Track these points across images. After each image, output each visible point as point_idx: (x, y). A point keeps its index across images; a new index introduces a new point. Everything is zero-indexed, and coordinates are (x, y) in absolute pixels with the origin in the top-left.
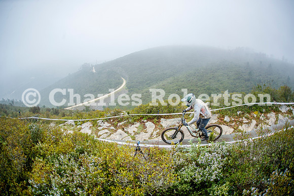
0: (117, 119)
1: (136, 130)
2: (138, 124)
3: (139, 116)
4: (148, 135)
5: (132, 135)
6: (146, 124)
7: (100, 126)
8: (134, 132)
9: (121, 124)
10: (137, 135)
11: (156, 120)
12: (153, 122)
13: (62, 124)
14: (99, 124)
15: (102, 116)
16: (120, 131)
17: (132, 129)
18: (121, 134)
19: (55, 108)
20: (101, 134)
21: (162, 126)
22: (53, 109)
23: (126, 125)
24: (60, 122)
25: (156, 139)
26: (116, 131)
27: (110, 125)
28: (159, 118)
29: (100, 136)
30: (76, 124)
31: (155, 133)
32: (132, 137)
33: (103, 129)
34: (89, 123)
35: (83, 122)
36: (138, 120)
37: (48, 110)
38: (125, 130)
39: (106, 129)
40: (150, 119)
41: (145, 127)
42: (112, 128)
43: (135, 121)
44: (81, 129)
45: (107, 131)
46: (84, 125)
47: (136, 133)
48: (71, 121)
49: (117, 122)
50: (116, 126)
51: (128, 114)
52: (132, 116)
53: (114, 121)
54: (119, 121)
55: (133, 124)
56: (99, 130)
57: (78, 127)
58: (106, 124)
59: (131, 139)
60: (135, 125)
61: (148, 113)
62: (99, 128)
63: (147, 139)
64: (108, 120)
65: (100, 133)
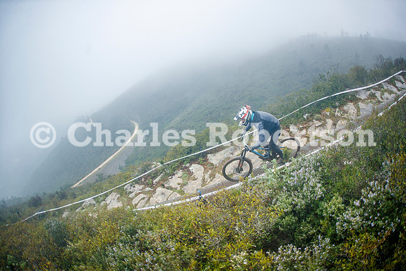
0: (149, 175)
1: (180, 181)
2: (180, 173)
3: (177, 161)
4: (199, 182)
5: (179, 189)
6: (190, 169)
7: (131, 193)
8: (179, 184)
9: (157, 180)
10: (185, 187)
11: (201, 159)
12: (199, 164)
13: (79, 209)
14: (128, 191)
15: (127, 178)
16: (159, 189)
17: (175, 181)
18: (163, 194)
19: (59, 190)
20: (136, 202)
21: (212, 164)
22: (57, 193)
23: (165, 179)
24: (75, 207)
25: (212, 184)
26: (154, 192)
27: (143, 186)
28: (204, 155)
29: (136, 205)
30: (97, 202)
31: (207, 176)
32: (179, 192)
33: (137, 195)
34: (114, 194)
35: (106, 195)
36: (178, 167)
37: (53, 196)
38: (166, 185)
39: (140, 193)
40: (192, 161)
41: (191, 173)
42: (148, 189)
43: (174, 170)
44: (106, 205)
45: (142, 196)
46: (108, 200)
47: (183, 185)
48: (89, 200)
49: (151, 180)
50: (152, 185)
51: (162, 163)
52: (168, 165)
53: (146, 179)
54: (154, 178)
55: (174, 174)
56: (132, 199)
57: (102, 204)
58: (138, 187)
59: (179, 195)
60: (176, 176)
61: (188, 153)
62: (131, 196)
63: (200, 187)
64: (138, 182)
65: (134, 202)
